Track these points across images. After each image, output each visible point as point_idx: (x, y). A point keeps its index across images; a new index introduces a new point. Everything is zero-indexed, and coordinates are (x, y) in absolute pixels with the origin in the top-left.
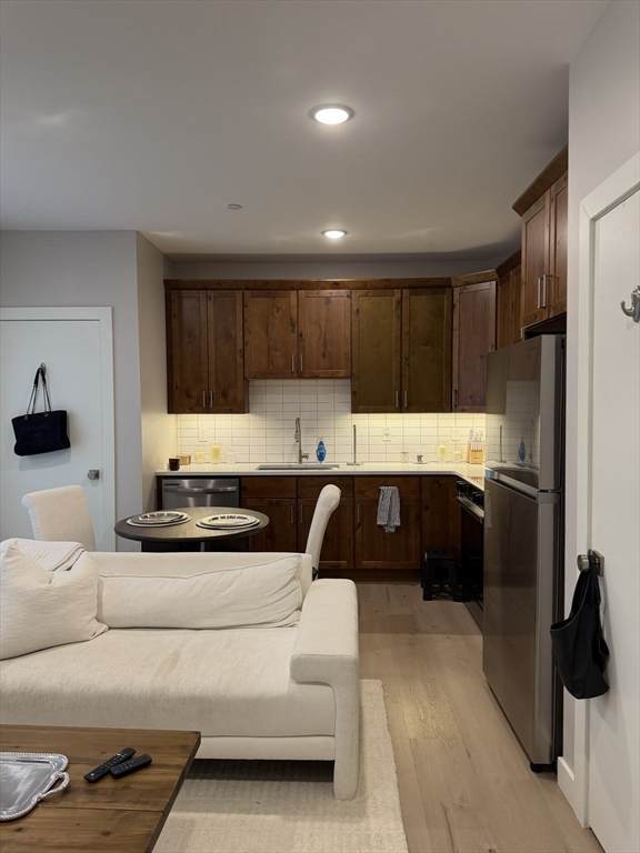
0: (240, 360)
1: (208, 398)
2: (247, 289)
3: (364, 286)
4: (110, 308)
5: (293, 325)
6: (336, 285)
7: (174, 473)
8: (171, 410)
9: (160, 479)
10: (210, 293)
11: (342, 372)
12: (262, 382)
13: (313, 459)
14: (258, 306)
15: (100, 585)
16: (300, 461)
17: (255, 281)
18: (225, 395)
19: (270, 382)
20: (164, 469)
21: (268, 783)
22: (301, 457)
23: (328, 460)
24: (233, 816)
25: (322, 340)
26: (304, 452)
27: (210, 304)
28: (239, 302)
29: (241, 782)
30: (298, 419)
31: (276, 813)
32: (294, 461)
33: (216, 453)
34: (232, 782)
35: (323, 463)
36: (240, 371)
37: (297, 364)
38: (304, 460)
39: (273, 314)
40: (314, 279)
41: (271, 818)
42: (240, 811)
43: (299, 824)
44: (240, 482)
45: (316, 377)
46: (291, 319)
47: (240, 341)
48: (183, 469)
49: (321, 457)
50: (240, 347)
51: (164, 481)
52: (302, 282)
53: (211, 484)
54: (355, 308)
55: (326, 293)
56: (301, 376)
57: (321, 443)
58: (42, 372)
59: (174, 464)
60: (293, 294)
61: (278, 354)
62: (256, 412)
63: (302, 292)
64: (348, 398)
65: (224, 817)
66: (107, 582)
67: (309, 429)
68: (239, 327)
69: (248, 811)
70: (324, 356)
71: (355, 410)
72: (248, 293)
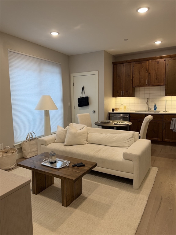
0: (131, 82)
1: (122, 93)
2: (134, 62)
3: (170, 57)
4: (98, 71)
5: (147, 71)
6: (161, 58)
7: (113, 112)
8: (113, 97)
9: (109, 113)
10: (124, 64)
11: (162, 84)
12: (139, 88)
13: (153, 110)
14: (137, 66)
15: (88, 134)
16: (149, 110)
17: (136, 59)
18: (127, 92)
19: (141, 88)
20: (111, 111)
21: (118, 182)
22: (149, 109)
23: (157, 110)
24: (108, 186)
25: (156, 74)
26: (150, 108)
27: (124, 67)
28: (132, 66)
29: (112, 181)
30: (148, 98)
31: (118, 188)
32: (147, 110)
33: (125, 108)
34: (111, 180)
35: (156, 111)
36: (131, 85)
37: (148, 82)
38: (150, 110)
39: (141, 68)
40: (154, 56)
41: (117, 188)
42: (110, 185)
43: (122, 191)
44: (129, 115)
45: (154, 86)
46: (147, 69)
47: (132, 77)
48: (115, 111)
49: (155, 109)
50: (131, 78)
51: (110, 114)
52: (150, 58)
53: (121, 115)
54: (167, 64)
55: (158, 60)
56: (149, 85)
57: (155, 105)
58: (83, 88)
59: (113, 110)
60: (147, 62)
61: (142, 79)
62: (136, 97)
63: (150, 61)
64: (164, 91)
65: (106, 185)
66: (89, 133)
67: (152, 101)
68: (132, 73)
69: (112, 186)
70: (156, 79)
71: (166, 95)
72: (134, 63)
